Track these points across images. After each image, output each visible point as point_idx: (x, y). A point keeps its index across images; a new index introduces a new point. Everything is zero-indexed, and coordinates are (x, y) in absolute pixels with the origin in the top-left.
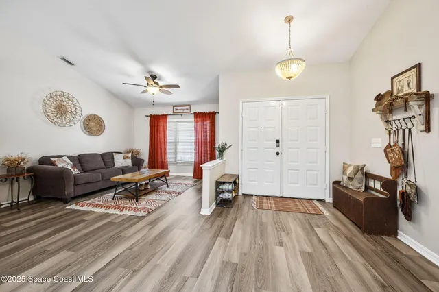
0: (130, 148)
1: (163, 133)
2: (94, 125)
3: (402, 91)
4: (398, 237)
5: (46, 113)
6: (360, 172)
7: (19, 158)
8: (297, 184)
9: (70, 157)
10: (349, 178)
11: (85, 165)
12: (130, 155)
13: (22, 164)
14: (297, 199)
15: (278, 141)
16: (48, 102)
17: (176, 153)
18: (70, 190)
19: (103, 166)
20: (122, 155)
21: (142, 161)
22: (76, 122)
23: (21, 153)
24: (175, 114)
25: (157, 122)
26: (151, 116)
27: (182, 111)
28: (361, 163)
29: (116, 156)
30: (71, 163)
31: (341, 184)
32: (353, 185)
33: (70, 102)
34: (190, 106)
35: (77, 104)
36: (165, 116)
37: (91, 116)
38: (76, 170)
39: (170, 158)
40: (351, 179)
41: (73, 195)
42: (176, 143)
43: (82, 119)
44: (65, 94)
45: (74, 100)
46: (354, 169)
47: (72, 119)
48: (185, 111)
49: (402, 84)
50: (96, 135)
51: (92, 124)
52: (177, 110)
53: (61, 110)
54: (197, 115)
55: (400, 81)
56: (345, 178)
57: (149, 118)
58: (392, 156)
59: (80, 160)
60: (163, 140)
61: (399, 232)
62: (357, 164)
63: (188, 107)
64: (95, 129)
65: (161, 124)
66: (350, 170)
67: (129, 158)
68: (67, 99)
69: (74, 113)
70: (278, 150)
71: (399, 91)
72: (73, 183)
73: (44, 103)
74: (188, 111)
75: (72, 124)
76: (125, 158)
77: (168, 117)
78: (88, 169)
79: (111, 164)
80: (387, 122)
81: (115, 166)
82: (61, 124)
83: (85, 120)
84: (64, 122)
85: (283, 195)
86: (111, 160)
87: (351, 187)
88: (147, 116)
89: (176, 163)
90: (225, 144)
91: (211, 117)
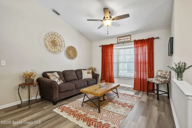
0: (90, 67)
1: (110, 57)
2: (71, 53)
5: (46, 46)
7: (30, 73)
9: (58, 73)
11: (67, 77)
12: (91, 71)
13: (31, 77)
16: (47, 39)
17: (118, 70)
18: (56, 96)
19: (76, 78)
20: (86, 71)
21: (98, 75)
22: (62, 51)
23: (32, 70)
24: (118, 43)
25: (106, 50)
26: (102, 46)
27: (124, 40)
29: (83, 72)
30: (59, 76)
33: (59, 39)
34: (130, 36)
35: (62, 40)
36: (112, 45)
37: (69, 47)
38: (61, 81)
39: (115, 74)
41: (58, 100)
42: (118, 63)
43: (65, 49)
44: (56, 34)
45: (61, 37)
47: (60, 49)
48: (127, 40)
50: (72, 59)
51: (70, 52)
52: (120, 40)
53: (54, 43)
54: (136, 42)
57: (101, 47)
59: (64, 75)
60: (110, 61)
63: (129, 37)
64: (72, 55)
65: (109, 51)
67: (90, 73)
68: (57, 37)
69: (61, 45)
72: (58, 92)
73: (45, 39)
74: (129, 40)
75: (60, 52)
76: (88, 73)
77: (114, 45)
78: (68, 80)
79: (80, 77)
81: (83, 78)
82: (54, 53)
83: (67, 50)
84: (56, 51)
86: (80, 74)
88: (100, 46)
89: (118, 77)
90: (184, 64)
91: (149, 42)
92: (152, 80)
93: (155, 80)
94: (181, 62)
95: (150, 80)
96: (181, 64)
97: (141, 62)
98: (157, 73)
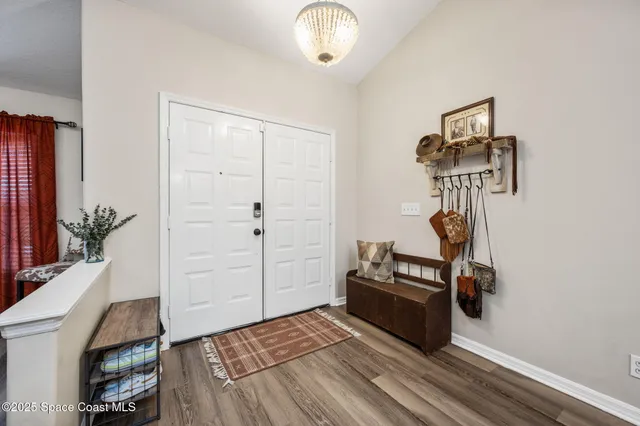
3: (462, 135)
4: (453, 342)
6: (389, 254)
8: (291, 287)
10: (373, 264)
14: (292, 315)
15: (258, 206)
28: (387, 240)
31: (359, 274)
32: (381, 276)
40: (376, 265)
46: (379, 249)
49: (460, 124)
55: (457, 121)
56: (366, 265)
58: (451, 227)
61: (453, 334)
62: (382, 241)
66: (372, 252)
70: (258, 224)
71: (454, 135)
80: (436, 178)
85: (268, 316)
87: (377, 278)
90: (107, 213)
91: (35, 132)
92: (35, 275)
93: (47, 272)
94: (101, 208)
95: (27, 275)
96: (100, 213)
97: (9, 203)
98: (69, 244)
